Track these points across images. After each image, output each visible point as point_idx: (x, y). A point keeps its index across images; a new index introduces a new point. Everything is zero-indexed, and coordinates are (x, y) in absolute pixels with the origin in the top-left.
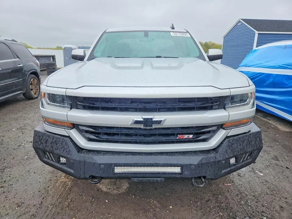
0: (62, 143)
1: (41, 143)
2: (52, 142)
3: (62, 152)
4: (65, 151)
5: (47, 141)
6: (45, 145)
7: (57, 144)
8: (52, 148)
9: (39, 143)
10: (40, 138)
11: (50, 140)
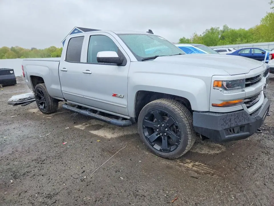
0: (242, 116)
1: (226, 124)
2: (235, 118)
3: (244, 122)
4: (246, 119)
5: (230, 120)
6: (229, 123)
7: (239, 118)
8: (236, 122)
9: (225, 124)
10: (225, 120)
11: (233, 118)
